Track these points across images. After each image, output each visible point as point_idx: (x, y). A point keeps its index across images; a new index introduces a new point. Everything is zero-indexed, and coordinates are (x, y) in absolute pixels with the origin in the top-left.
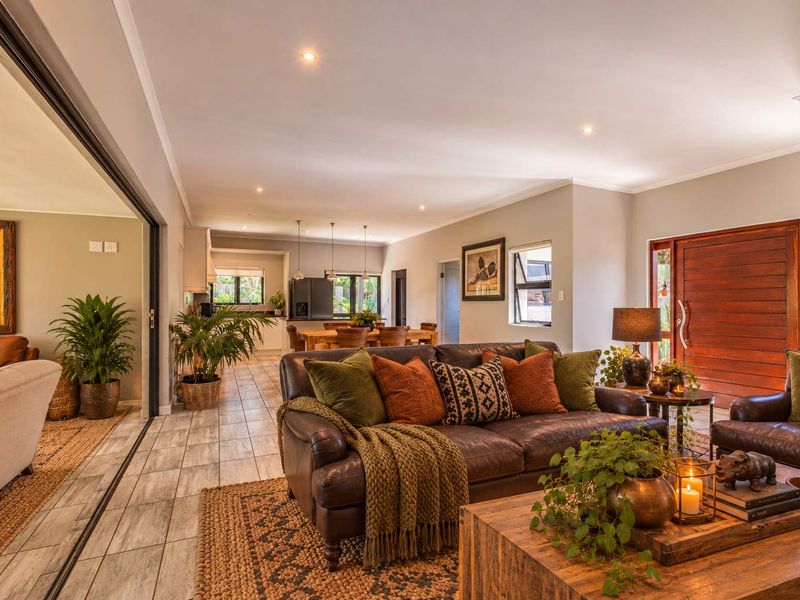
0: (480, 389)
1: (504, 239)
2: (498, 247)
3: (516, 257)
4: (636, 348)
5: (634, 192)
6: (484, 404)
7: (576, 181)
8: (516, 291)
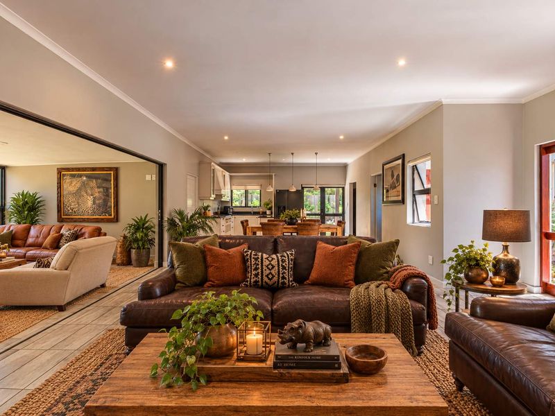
0: (267, 267)
1: (404, 155)
2: (400, 162)
3: (415, 168)
4: (506, 248)
5: (523, 101)
6: (267, 276)
7: (445, 101)
8: (414, 196)
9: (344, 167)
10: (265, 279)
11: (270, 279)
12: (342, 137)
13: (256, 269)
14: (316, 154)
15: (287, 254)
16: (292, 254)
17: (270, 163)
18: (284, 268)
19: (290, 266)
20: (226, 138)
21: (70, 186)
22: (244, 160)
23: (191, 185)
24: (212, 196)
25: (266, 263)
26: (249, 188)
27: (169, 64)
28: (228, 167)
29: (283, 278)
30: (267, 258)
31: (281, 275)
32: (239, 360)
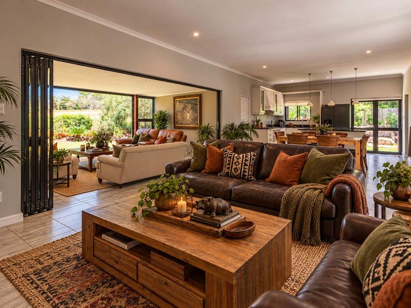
9: (400, 78)
10: (233, 171)
11: (236, 172)
12: (369, 52)
13: (229, 164)
14: (356, 69)
15: (251, 155)
16: (254, 156)
17: (310, 82)
18: (246, 165)
19: (251, 164)
20: (265, 67)
21: (179, 107)
22: (292, 81)
23: (244, 103)
24: (261, 111)
25: (236, 160)
26: (299, 104)
27: (196, 34)
28: (278, 88)
29: (244, 172)
30: (236, 157)
31: (243, 170)
32: (174, 215)
